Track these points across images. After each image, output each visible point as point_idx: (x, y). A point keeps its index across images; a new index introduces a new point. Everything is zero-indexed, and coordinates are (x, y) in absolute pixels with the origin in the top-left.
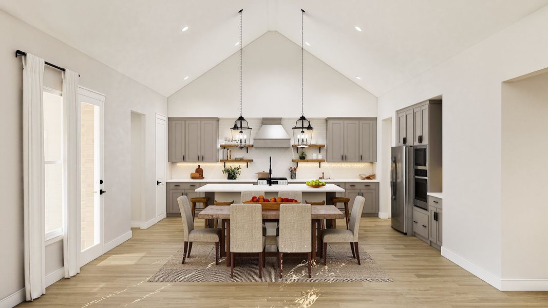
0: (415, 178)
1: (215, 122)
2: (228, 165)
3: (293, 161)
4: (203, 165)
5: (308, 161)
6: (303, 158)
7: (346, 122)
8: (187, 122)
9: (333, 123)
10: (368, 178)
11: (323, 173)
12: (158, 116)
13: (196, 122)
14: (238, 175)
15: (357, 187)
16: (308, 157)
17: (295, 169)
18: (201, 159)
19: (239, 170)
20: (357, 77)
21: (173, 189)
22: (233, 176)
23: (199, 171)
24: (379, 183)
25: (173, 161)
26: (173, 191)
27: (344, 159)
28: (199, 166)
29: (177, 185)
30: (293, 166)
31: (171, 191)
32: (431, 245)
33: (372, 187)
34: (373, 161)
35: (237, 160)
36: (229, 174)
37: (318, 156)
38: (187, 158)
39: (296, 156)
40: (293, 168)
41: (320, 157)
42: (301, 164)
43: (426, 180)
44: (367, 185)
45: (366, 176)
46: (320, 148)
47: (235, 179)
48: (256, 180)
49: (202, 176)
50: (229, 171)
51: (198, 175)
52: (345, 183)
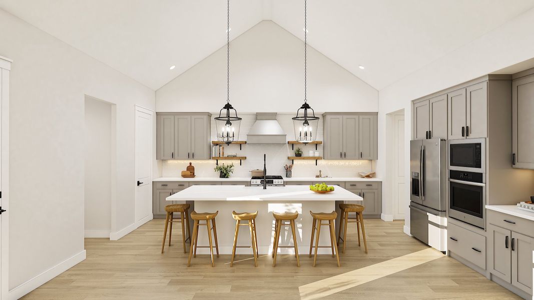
0: (451, 182)
1: (206, 117)
2: (221, 162)
3: (289, 158)
4: (194, 163)
5: (304, 158)
6: (299, 155)
7: (345, 117)
8: (176, 117)
9: (331, 118)
10: (368, 176)
11: (320, 171)
12: (137, 108)
13: (186, 117)
14: (230, 173)
15: (358, 186)
16: (305, 154)
17: (291, 167)
18: (191, 156)
19: (232, 168)
20: (361, 67)
21: (162, 188)
22: (225, 175)
23: (191, 169)
24: (381, 182)
25: (162, 159)
26: (160, 191)
27: (343, 156)
28: (191, 164)
29: (165, 184)
30: (289, 163)
31: (158, 191)
32: (491, 280)
33: (374, 186)
34: (373, 157)
35: (229, 158)
36: (221, 172)
37: (314, 153)
38: (176, 155)
39: (291, 153)
40: (288, 165)
41: (317, 154)
42: (297, 162)
43: (482, 187)
44: (369, 185)
45: (366, 175)
46: (316, 145)
47: (227, 177)
48: (249, 179)
49: (194, 174)
50: (221, 169)
51: (189, 173)
52: (345, 182)
